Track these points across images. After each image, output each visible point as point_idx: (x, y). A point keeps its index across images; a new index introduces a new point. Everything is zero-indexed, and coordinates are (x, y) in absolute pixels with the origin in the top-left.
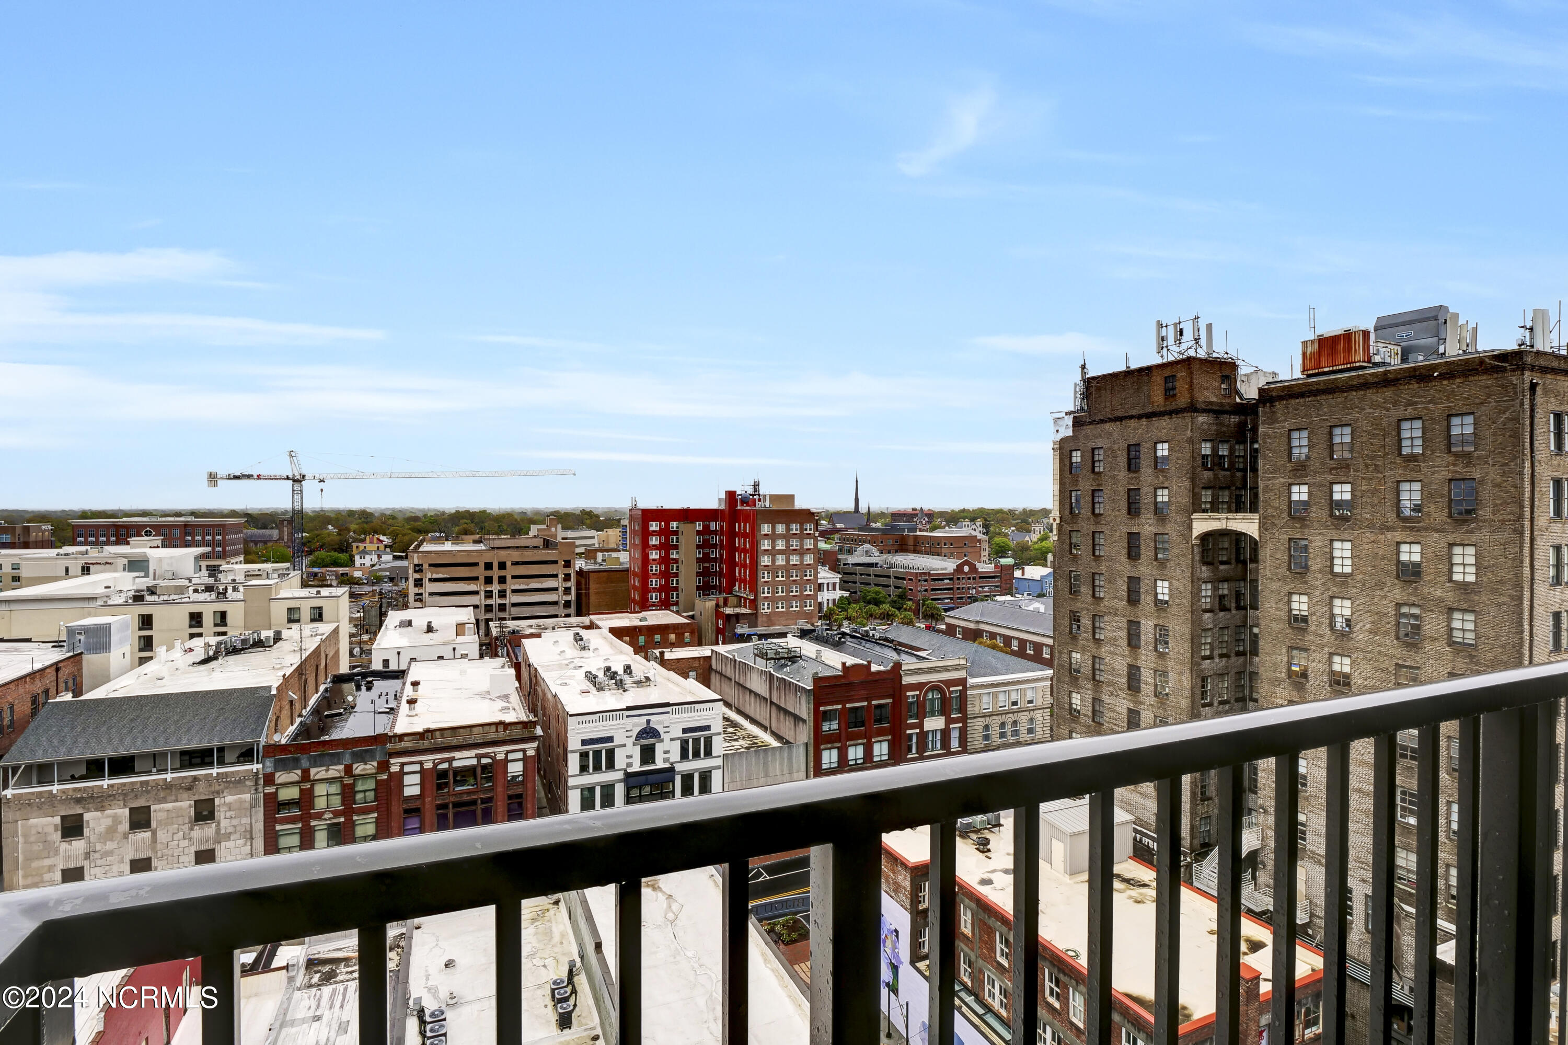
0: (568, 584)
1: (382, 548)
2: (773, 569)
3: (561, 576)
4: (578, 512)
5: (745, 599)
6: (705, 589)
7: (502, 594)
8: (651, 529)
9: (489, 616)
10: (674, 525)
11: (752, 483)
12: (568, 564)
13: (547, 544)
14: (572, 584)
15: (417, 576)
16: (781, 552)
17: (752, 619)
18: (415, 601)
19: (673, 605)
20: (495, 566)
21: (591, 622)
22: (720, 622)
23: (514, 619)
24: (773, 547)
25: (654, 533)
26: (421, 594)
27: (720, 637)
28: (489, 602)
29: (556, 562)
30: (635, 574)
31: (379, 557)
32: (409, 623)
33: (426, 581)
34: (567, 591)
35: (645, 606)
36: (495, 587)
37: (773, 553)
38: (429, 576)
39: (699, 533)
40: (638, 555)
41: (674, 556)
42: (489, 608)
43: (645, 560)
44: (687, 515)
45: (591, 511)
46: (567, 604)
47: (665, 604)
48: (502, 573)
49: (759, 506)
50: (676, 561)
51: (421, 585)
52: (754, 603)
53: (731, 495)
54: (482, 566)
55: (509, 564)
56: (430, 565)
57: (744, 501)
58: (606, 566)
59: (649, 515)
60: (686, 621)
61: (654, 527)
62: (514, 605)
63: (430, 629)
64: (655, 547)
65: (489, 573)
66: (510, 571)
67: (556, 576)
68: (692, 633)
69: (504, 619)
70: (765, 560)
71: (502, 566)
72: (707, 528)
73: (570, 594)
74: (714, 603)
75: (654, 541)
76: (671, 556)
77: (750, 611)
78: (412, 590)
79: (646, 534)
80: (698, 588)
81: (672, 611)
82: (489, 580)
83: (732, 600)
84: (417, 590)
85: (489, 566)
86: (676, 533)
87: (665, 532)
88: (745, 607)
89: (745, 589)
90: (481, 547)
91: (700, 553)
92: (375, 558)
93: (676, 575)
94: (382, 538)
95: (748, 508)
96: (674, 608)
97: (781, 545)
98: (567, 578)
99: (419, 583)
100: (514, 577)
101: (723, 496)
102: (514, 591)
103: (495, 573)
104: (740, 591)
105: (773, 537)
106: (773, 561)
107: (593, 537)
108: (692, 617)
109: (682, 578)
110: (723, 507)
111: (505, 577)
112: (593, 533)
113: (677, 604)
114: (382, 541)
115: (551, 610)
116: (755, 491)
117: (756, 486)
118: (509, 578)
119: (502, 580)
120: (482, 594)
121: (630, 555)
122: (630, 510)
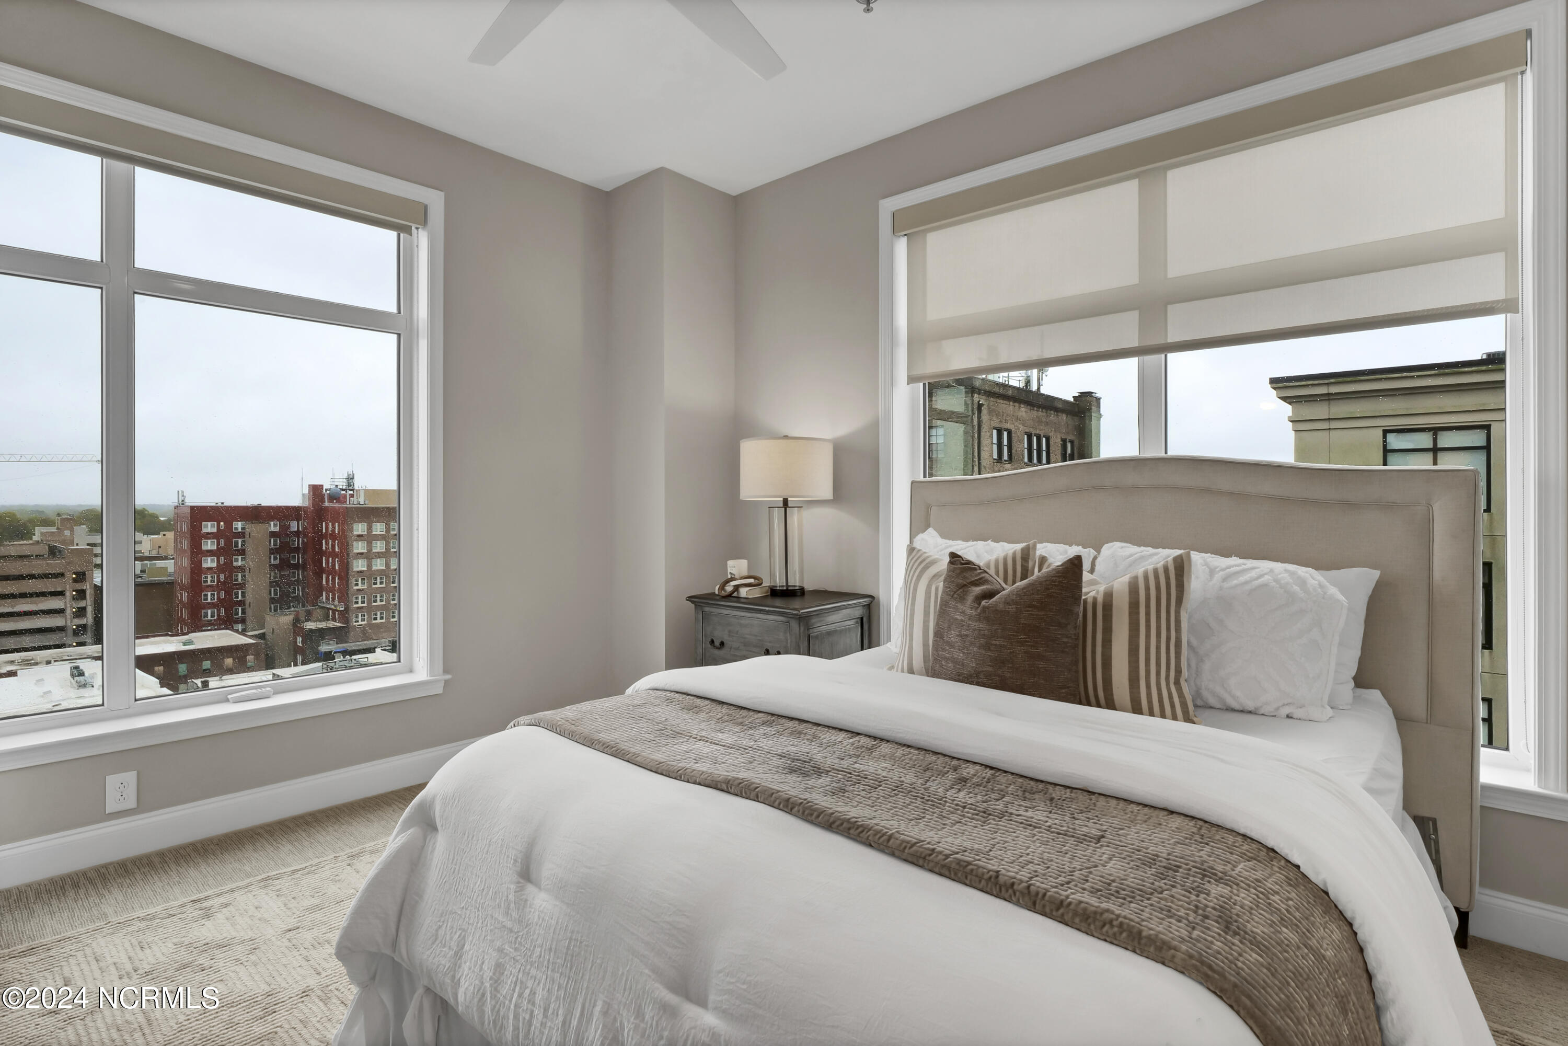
0: (82, 604)
2: (369, 575)
3: (70, 593)
5: (334, 611)
6: (281, 601)
8: (204, 530)
10: (238, 526)
11: (345, 476)
12: (80, 576)
13: (54, 552)
14: (87, 603)
16: (379, 555)
17: (340, 634)
19: (237, 622)
22: (299, 639)
24: (370, 550)
25: (208, 536)
27: (300, 658)
29: (60, 575)
30: (183, 588)
35: (197, 625)
37: (368, 556)
39: (273, 534)
40: (186, 562)
41: (240, 563)
43: (197, 571)
44: (256, 514)
46: (82, 630)
47: (227, 622)
49: (352, 503)
50: (242, 569)
52: (344, 616)
53: (316, 490)
57: (334, 497)
58: (146, 577)
59: (200, 514)
60: (251, 641)
61: (209, 527)
64: (210, 553)
67: (61, 593)
68: (257, 655)
70: (359, 565)
72: (284, 528)
74: (291, 617)
75: (209, 545)
76: (235, 564)
77: (339, 625)
79: (196, 537)
80: (272, 601)
81: (237, 631)
83: (318, 613)
86: (242, 535)
87: (226, 536)
88: (334, 619)
89: (333, 599)
91: (275, 559)
93: (242, 586)
95: (337, 505)
96: (240, 627)
97: (379, 547)
98: (81, 593)
101: (306, 491)
104: (327, 603)
105: (369, 538)
106: (369, 566)
108: (262, 637)
109: (250, 587)
110: (306, 504)
113: (243, 621)
115: (51, 639)
116: (349, 485)
117: (350, 479)
121: (176, 564)
122: (176, 507)
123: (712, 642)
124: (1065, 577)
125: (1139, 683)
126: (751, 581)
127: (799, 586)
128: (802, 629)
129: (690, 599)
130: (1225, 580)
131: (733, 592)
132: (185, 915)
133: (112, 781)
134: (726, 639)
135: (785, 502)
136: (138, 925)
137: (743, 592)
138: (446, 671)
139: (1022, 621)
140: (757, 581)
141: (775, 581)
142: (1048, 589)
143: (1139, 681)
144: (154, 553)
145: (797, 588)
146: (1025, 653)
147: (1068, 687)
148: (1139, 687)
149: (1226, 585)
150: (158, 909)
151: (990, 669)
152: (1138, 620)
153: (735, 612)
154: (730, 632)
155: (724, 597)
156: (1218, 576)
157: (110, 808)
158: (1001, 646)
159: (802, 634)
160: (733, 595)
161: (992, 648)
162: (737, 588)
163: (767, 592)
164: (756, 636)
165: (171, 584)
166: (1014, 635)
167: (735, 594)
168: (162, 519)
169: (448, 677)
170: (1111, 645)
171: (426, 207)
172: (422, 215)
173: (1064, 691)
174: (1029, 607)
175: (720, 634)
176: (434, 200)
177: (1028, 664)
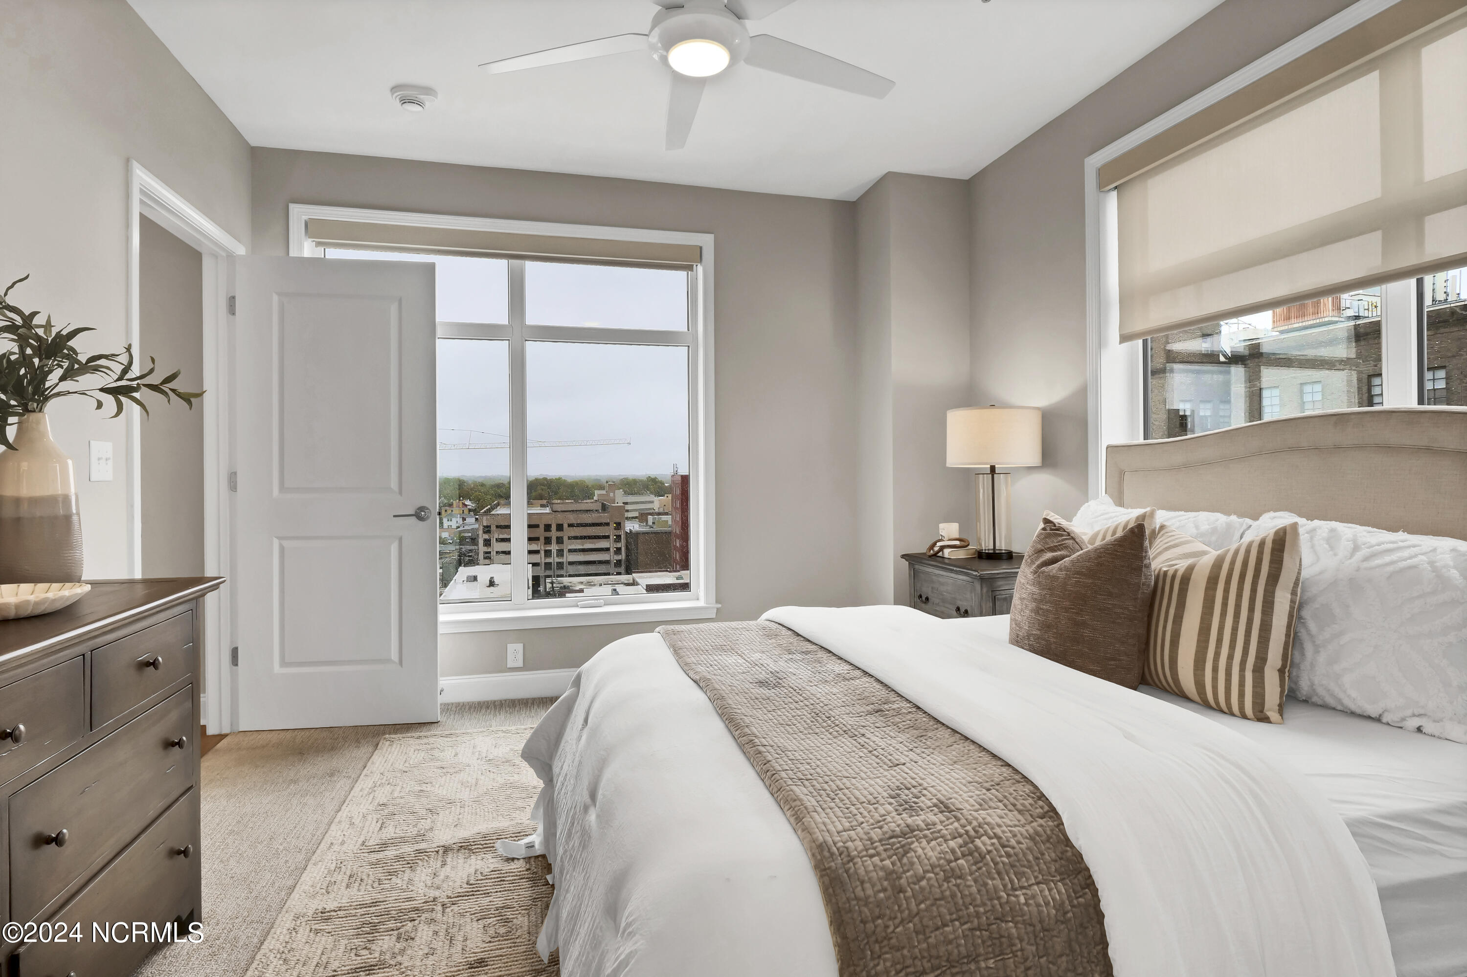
0: (619, 545)
1: (466, 512)
3: (612, 537)
4: (645, 479)
7: (560, 553)
9: (548, 573)
12: (619, 526)
13: (604, 508)
14: (622, 545)
15: (486, 536)
18: (485, 558)
20: (554, 528)
21: (634, 580)
23: (570, 576)
26: (490, 553)
28: (548, 560)
29: (607, 524)
30: (677, 536)
31: (464, 519)
32: (475, 579)
33: (493, 541)
34: (618, 550)
36: (554, 547)
38: (496, 536)
40: (678, 518)
42: (548, 566)
45: (656, 478)
46: (618, 563)
48: (559, 534)
51: (490, 545)
54: (542, 527)
55: (565, 526)
56: (497, 527)
58: (656, 528)
62: (571, 563)
63: (492, 584)
65: (548, 534)
66: (568, 532)
67: (607, 537)
69: (562, 576)
71: (560, 527)
73: (621, 554)
78: (482, 548)
82: (548, 541)
84: (486, 549)
85: (548, 528)
90: (547, 510)
92: (460, 521)
94: (468, 502)
98: (618, 537)
99: (487, 543)
100: (569, 538)
102: (570, 551)
103: (554, 534)
107: (653, 502)
111: (562, 538)
112: (652, 498)
114: (466, 506)
115: (602, 569)
118: (565, 539)
119: (560, 540)
120: (542, 553)
121: (672, 518)
122: (673, 477)
123: (920, 596)
124: (1120, 546)
125: (1205, 665)
126: (957, 543)
127: (1005, 550)
128: (985, 590)
129: (903, 556)
130: (1366, 559)
131: (938, 552)
132: (523, 735)
133: (511, 647)
134: (930, 595)
135: (993, 469)
136: (501, 734)
137: (947, 553)
138: (717, 602)
139: (1069, 588)
140: (963, 543)
141: (981, 545)
142: (1100, 557)
143: (1205, 662)
144: (661, 510)
145: (1003, 552)
146: (1069, 619)
147: (1120, 660)
148: (1204, 669)
149: (1366, 565)
150: (513, 728)
151: (1039, 632)
152: (1214, 597)
153: (936, 570)
154: (932, 588)
155: (930, 556)
156: (1364, 552)
157: (510, 664)
158: (1047, 610)
159: (984, 595)
160: (938, 555)
161: (1040, 612)
162: (942, 548)
163: (974, 554)
164: (950, 593)
165: (669, 533)
166: (1059, 601)
167: (940, 554)
168: (666, 485)
169: (720, 606)
170: (1182, 622)
171: (701, 248)
172: (698, 254)
173: (1113, 662)
174: (1078, 574)
175: (926, 591)
176: (706, 241)
177: (1072, 631)
